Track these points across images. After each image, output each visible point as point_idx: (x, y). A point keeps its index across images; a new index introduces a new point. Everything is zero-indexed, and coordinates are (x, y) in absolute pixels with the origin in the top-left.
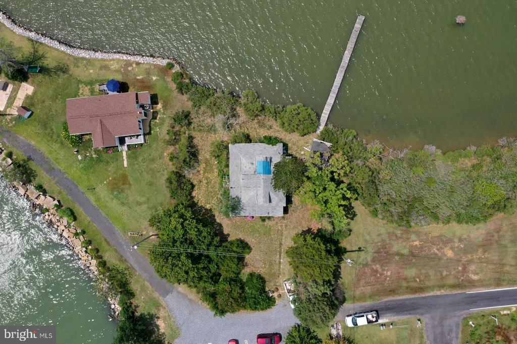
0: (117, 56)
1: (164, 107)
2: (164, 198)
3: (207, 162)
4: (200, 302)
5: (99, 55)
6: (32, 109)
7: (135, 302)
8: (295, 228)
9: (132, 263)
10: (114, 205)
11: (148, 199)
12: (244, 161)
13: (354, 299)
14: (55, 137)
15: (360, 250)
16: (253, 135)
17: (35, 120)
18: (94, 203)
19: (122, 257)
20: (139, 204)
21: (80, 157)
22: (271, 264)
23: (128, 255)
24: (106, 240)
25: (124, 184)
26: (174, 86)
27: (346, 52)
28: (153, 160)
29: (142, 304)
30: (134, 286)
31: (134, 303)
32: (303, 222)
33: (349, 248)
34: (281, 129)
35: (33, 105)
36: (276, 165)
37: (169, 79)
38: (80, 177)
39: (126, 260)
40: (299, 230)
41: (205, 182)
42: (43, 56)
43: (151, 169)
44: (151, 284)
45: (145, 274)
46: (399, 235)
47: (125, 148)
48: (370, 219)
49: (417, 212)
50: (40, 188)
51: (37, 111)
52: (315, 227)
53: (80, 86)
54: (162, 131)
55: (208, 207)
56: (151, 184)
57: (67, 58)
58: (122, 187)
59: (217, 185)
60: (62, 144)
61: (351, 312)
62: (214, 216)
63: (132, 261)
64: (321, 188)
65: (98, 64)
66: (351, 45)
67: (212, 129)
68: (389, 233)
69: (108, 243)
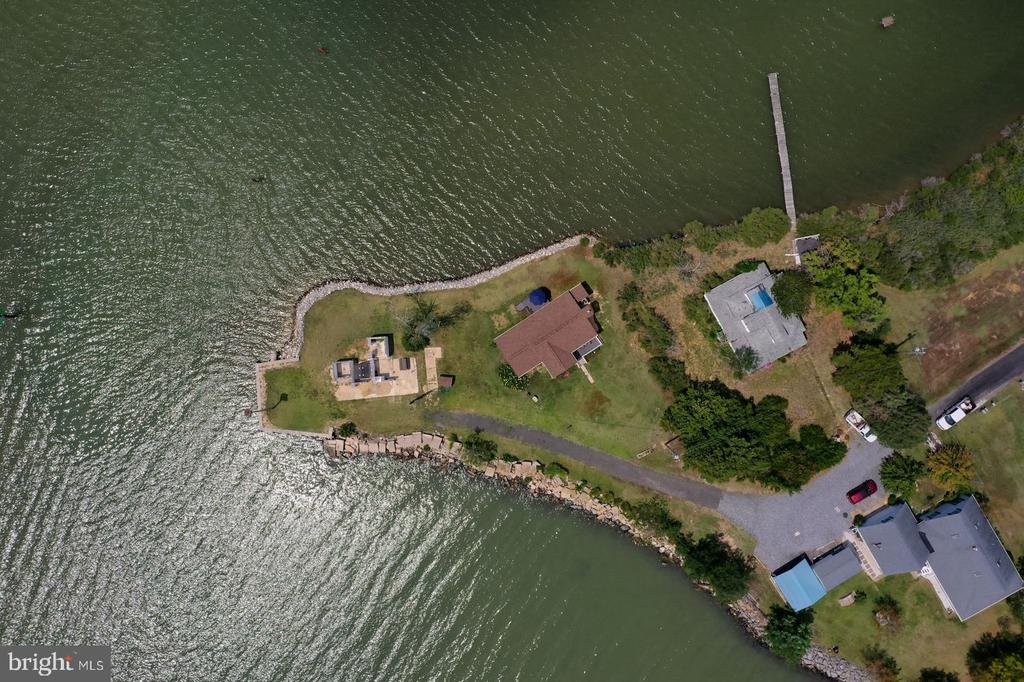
0: (518, 262)
1: (601, 291)
2: (656, 395)
3: (683, 328)
4: (760, 493)
5: (496, 272)
6: (452, 373)
7: (685, 531)
8: (823, 351)
9: (658, 488)
10: (602, 433)
11: (638, 406)
12: (733, 304)
13: (935, 395)
14: (494, 391)
15: (910, 336)
16: (720, 270)
17: (461, 383)
18: (579, 443)
19: (643, 487)
20: (630, 417)
21: (535, 399)
22: (818, 407)
23: (649, 482)
24: (614, 478)
25: (601, 403)
26: (601, 262)
27: (776, 123)
28: (621, 359)
29: (694, 529)
30: (675, 514)
31: (684, 533)
32: (830, 340)
33: (897, 342)
34: (749, 248)
35: (449, 368)
36: (773, 290)
37: (591, 257)
38: (547, 422)
39: (649, 489)
40: (830, 351)
41: (692, 352)
42: (432, 306)
43: (623, 370)
44: (693, 500)
45: (681, 493)
46: (946, 297)
47: (583, 360)
48: (903, 295)
49: (955, 260)
50: (508, 458)
51: (458, 372)
52: (845, 337)
53: (493, 318)
54: (614, 320)
55: (711, 378)
56: (632, 387)
57: (460, 294)
58: (601, 407)
59: (710, 349)
60: (506, 394)
61: (939, 413)
62: (724, 385)
63: (657, 486)
64: (841, 288)
65: (500, 284)
66: (778, 113)
67: (670, 288)
68: (933, 301)
69: (619, 480)
